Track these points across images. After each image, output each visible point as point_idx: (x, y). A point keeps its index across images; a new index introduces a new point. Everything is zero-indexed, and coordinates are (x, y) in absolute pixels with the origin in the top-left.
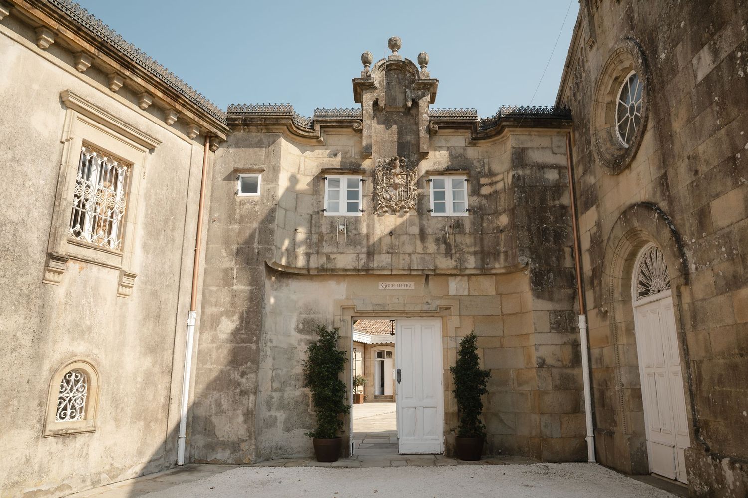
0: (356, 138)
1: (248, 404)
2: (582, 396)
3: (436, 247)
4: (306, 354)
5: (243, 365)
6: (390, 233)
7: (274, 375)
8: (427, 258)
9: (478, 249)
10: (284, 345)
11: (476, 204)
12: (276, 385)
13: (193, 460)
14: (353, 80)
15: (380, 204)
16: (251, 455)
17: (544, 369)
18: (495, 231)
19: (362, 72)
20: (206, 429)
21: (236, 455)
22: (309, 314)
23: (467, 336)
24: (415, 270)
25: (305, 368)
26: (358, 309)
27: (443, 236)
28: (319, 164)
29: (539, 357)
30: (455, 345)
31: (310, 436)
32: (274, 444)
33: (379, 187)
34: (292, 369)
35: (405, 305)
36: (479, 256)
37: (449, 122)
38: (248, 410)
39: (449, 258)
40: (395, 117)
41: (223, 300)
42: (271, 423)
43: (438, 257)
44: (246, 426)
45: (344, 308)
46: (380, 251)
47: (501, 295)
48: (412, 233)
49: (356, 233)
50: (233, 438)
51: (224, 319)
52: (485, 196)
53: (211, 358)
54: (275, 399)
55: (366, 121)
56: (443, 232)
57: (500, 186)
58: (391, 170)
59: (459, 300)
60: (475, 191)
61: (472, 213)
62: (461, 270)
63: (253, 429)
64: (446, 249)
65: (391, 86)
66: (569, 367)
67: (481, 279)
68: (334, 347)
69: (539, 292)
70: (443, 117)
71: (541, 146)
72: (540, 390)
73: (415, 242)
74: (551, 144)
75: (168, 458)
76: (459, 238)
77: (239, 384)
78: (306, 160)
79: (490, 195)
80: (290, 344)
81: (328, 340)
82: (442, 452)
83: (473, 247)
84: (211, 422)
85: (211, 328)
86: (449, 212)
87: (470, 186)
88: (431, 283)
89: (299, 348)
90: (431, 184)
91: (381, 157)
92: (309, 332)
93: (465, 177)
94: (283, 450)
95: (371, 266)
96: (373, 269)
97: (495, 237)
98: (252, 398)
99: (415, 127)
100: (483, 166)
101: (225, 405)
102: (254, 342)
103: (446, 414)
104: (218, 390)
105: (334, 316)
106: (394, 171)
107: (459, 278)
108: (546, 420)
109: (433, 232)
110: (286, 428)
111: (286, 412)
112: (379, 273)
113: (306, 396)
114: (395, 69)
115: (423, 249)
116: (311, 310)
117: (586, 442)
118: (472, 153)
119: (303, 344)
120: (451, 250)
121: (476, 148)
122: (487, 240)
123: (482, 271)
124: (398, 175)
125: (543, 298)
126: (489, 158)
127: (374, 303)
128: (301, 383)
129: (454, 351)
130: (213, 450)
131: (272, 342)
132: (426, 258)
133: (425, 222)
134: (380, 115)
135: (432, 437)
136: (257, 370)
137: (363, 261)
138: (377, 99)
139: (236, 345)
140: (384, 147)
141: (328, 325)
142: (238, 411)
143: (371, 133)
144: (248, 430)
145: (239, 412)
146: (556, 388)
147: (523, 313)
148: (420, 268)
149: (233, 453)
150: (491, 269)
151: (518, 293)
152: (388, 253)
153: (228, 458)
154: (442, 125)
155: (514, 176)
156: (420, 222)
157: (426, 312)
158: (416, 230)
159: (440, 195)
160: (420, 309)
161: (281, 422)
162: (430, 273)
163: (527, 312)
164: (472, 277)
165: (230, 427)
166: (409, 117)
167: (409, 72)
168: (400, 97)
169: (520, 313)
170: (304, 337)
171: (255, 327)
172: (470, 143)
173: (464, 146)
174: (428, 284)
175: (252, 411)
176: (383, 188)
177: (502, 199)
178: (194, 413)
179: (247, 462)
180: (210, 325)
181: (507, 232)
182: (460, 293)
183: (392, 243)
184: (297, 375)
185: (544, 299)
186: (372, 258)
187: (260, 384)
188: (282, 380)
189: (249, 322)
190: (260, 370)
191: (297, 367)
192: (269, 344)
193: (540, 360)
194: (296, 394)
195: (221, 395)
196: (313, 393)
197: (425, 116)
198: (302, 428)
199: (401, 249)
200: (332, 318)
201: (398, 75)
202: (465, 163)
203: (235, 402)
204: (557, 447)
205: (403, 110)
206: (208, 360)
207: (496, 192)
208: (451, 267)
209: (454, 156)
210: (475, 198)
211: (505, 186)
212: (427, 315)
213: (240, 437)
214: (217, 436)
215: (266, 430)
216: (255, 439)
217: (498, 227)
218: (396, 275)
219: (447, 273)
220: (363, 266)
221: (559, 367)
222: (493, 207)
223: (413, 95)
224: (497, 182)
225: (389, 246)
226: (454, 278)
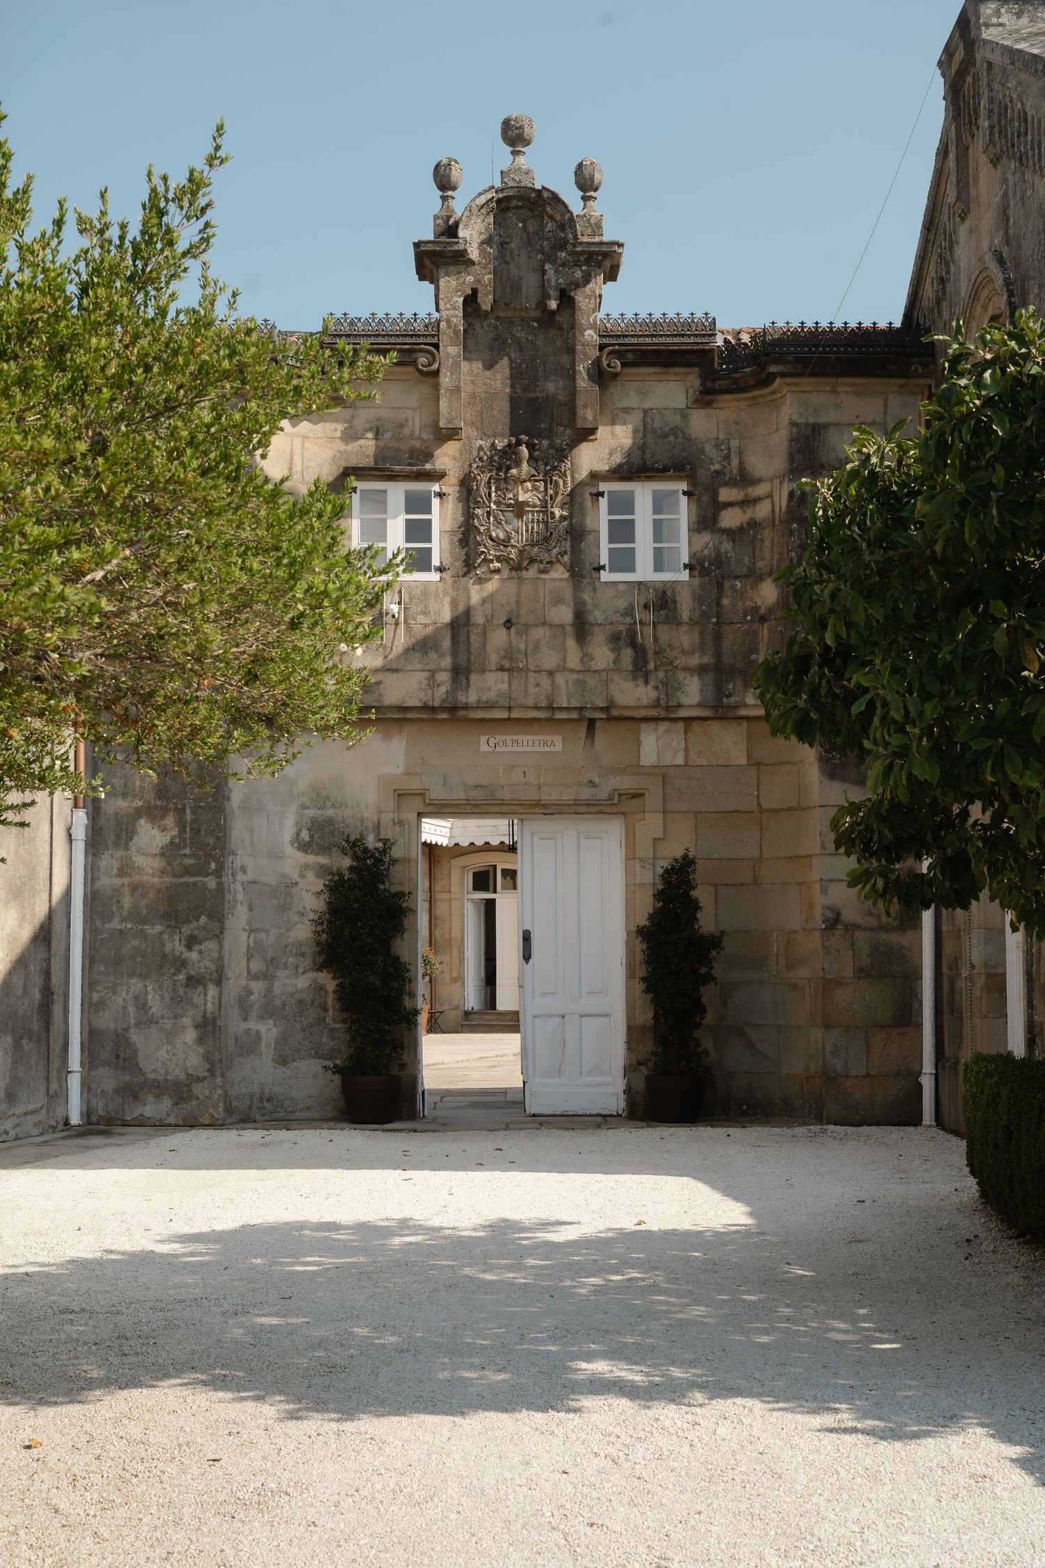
0: (424, 388)
1: (205, 1004)
2: (918, 990)
3: (611, 656)
4: (318, 898)
5: (190, 922)
6: (505, 623)
7: (251, 944)
8: (591, 681)
9: (708, 659)
10: (271, 879)
11: (706, 552)
12: (256, 965)
13: (94, 1119)
14: (417, 245)
15: (483, 552)
16: (215, 1107)
17: (837, 933)
18: (749, 618)
19: (436, 217)
20: (117, 1057)
21: (183, 1108)
22: (323, 808)
23: (676, 860)
24: (562, 709)
25: (319, 928)
26: (434, 796)
27: (628, 630)
28: (338, 455)
29: (829, 908)
30: (649, 877)
31: (334, 1073)
32: (256, 1089)
33: (479, 511)
34: (289, 930)
35: (539, 787)
36: (710, 677)
37: (647, 350)
38: (204, 1016)
39: (641, 681)
40: (518, 332)
41: (138, 783)
42: (250, 1045)
43: (617, 678)
44: (201, 1050)
45: (400, 795)
46: (483, 664)
47: (759, 764)
48: (556, 621)
49: (429, 622)
50: (177, 1073)
51: (144, 826)
52: (730, 533)
53: (121, 908)
54: (256, 995)
55: (451, 350)
56: (628, 620)
57: (763, 510)
58: (509, 468)
59: (664, 777)
60: (705, 521)
61: (696, 573)
62: (668, 708)
63: (217, 1057)
64: (635, 662)
65: (508, 253)
66: (893, 929)
67: (715, 727)
68: (383, 883)
69: (836, 764)
70: (633, 336)
71: (860, 420)
72: (827, 977)
73: (564, 644)
74: (885, 414)
75: (54, 1111)
76: (665, 633)
77: (183, 964)
78: (307, 445)
79: (741, 529)
80: (284, 875)
81: (368, 868)
82: (620, 1112)
83: (697, 655)
84: (128, 1042)
85: (116, 844)
86: (644, 571)
87: (694, 507)
88: (600, 737)
89: (303, 884)
90: (603, 502)
91: (484, 435)
92: (323, 850)
93: (683, 486)
94: (275, 1104)
95: (462, 698)
96: (467, 707)
97: (748, 632)
98: (212, 991)
99: (565, 359)
100: (727, 457)
101: (156, 1006)
102: (212, 874)
103: (630, 1028)
104: (140, 975)
105: (380, 812)
106: (514, 471)
107: (664, 726)
108: (836, 1040)
109: (606, 619)
110: (280, 1056)
111: (278, 1023)
112: (480, 714)
113: (321, 988)
114: (517, 207)
115: (582, 659)
116: (328, 798)
117: (920, 1086)
118: (703, 424)
119: (311, 876)
120: (646, 662)
121: (712, 411)
122: (731, 639)
123: (717, 712)
124: (525, 481)
125: (844, 779)
126: (741, 438)
127: (470, 782)
128: (309, 961)
129: (650, 892)
130: (136, 1098)
131: (245, 872)
132: (588, 680)
133: (586, 597)
134: (482, 327)
135: (599, 1079)
136: (222, 933)
137: (443, 689)
138: (475, 291)
139: (174, 880)
140: (492, 409)
141: (365, 833)
142: (184, 1020)
143: (459, 380)
144: (207, 1058)
145: (187, 1021)
146: (862, 973)
147: (803, 809)
148: (574, 703)
149: (176, 1104)
150: (737, 707)
151: (795, 763)
152: (502, 669)
153: (168, 1115)
154: (630, 357)
155: (791, 494)
156: (575, 596)
157: (588, 804)
158: (565, 614)
159: (623, 531)
160: (574, 797)
161: (268, 1045)
162: (597, 715)
163: (810, 808)
164: (696, 722)
165: (167, 1052)
166: (553, 333)
167: (552, 218)
168: (530, 283)
169: (796, 810)
170: (312, 859)
171: (212, 841)
172: (696, 401)
173: (683, 406)
174: (593, 738)
175: (214, 1019)
176: (489, 513)
177: (767, 543)
178: (90, 1024)
179: (207, 1122)
180: (113, 837)
181: (773, 623)
182: (668, 760)
183: (510, 646)
184: (300, 944)
185: (846, 781)
186: (464, 681)
187: (226, 961)
188: (269, 955)
189: (199, 831)
190: (226, 933)
191: (299, 926)
192: (240, 877)
193: (829, 914)
194: (299, 986)
195: (146, 986)
196: (337, 982)
197: (590, 335)
198: (313, 1057)
199: (530, 660)
200: (375, 817)
201: (524, 221)
202: (684, 450)
203: (177, 1001)
204: (858, 1095)
205: (537, 314)
206: (113, 912)
207: (753, 524)
208: (645, 702)
209: (659, 432)
210: (706, 538)
211: (773, 511)
212: (590, 809)
213: (190, 1071)
214: (141, 1069)
215: (240, 1059)
216: (223, 1076)
217: (756, 608)
218: (519, 720)
219: (636, 714)
220: (444, 701)
221: (870, 929)
222: (746, 559)
223: (561, 281)
224: (756, 500)
225: (503, 653)
226: (652, 725)
